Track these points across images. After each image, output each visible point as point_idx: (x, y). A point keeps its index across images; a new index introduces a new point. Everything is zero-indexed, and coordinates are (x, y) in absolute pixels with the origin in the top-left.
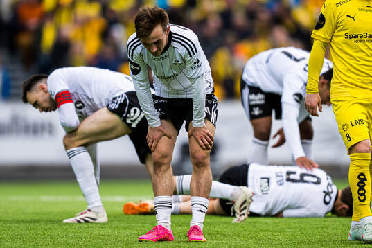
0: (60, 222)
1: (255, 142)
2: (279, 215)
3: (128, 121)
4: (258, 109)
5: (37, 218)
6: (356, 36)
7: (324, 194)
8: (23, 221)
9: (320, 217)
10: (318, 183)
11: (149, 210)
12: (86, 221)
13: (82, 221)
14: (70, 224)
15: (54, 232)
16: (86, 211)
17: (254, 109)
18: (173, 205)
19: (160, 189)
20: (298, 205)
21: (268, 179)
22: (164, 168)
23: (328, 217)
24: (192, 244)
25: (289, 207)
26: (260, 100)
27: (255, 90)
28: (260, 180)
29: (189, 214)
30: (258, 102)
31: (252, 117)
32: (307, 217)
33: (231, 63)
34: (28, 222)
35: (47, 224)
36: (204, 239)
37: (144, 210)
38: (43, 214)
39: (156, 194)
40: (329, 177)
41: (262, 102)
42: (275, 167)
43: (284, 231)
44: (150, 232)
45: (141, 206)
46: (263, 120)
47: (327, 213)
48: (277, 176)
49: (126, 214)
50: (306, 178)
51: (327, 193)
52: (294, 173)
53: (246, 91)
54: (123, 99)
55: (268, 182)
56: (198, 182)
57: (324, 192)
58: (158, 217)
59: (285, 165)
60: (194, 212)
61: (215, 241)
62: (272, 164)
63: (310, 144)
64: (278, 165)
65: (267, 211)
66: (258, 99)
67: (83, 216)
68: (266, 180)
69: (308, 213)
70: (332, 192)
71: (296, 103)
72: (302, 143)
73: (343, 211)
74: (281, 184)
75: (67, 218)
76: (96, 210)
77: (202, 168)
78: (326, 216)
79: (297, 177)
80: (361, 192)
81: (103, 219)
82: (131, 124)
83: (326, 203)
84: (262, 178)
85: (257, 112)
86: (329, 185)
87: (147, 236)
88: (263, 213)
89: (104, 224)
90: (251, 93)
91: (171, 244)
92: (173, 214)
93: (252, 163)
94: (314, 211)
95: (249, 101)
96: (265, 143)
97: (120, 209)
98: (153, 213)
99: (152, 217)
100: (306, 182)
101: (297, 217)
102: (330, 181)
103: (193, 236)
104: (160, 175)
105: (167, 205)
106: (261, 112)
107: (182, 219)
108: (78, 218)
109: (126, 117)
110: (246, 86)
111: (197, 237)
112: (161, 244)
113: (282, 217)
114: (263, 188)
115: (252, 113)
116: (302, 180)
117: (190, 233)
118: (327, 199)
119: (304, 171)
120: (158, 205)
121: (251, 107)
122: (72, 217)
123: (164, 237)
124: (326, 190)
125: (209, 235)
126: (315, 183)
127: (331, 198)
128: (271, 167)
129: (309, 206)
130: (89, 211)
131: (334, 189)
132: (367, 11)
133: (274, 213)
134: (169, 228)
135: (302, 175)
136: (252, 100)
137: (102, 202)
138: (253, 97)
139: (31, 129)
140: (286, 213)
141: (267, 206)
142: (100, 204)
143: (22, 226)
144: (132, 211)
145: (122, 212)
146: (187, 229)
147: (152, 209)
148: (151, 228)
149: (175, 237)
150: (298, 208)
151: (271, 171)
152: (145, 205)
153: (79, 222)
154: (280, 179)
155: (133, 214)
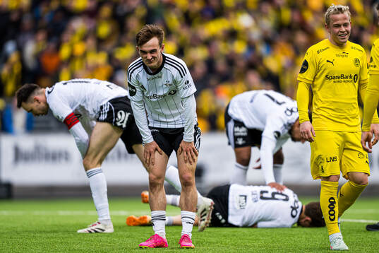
0: (74, 232)
1: (236, 166)
2: (255, 226)
3: (119, 124)
4: (241, 139)
5: (56, 229)
6: (335, 78)
7: (291, 209)
8: (44, 231)
9: (288, 227)
10: (287, 199)
11: (148, 222)
12: (96, 232)
13: (93, 231)
14: (83, 234)
15: (70, 241)
16: (96, 223)
17: (238, 139)
18: (167, 218)
19: (156, 206)
20: (269, 218)
21: (246, 197)
22: (158, 187)
23: (294, 227)
24: (183, 250)
25: (263, 220)
26: (243, 132)
27: (239, 124)
28: (238, 197)
29: (180, 225)
30: (242, 134)
31: (236, 146)
32: (277, 228)
33: (214, 102)
34: (48, 232)
35: (64, 234)
36: (193, 246)
37: (144, 222)
38: (60, 225)
39: (152, 210)
40: (296, 196)
41: (245, 134)
42: (251, 187)
43: (259, 240)
44: (148, 240)
45: (141, 219)
46: (244, 149)
47: (294, 224)
48: (253, 194)
49: (129, 225)
50: (276, 196)
51: (294, 208)
52: (267, 192)
53: (231, 124)
54: (108, 107)
55: (246, 199)
56: (186, 199)
57: (292, 207)
58: (154, 228)
59: (259, 185)
60: (184, 224)
61: (201, 248)
62: (249, 185)
63: (280, 168)
64: (254, 185)
65: (244, 223)
66: (241, 131)
67: (93, 228)
68: (244, 198)
69: (278, 224)
70: (298, 207)
71: (274, 139)
72: (274, 167)
73: (307, 223)
74: (256, 201)
75: (81, 229)
76: (105, 222)
77: (189, 187)
78: (293, 227)
79: (269, 195)
80: (332, 213)
81: (110, 230)
82: (122, 126)
83: (293, 217)
84: (241, 196)
85: (240, 142)
86: (296, 201)
87: (145, 243)
88: (241, 225)
89: (111, 234)
90: (235, 126)
91: (166, 250)
92: (167, 225)
93: (233, 183)
94: (283, 223)
95: (234, 132)
96: (245, 168)
97: (124, 222)
98: (151, 225)
99: (150, 228)
100: (277, 199)
101: (268, 228)
102: (296, 198)
103: (184, 243)
104: (156, 193)
105: (162, 218)
106: (244, 142)
107: (174, 229)
108: (89, 229)
109: (116, 121)
110: (232, 120)
111: (187, 244)
112: (158, 250)
113: (257, 227)
114: (241, 204)
115: (237, 143)
116: (273, 198)
117: (181, 241)
118: (294, 213)
119: (275, 190)
120: (154, 218)
121: (236, 138)
122: (84, 228)
123: (160, 244)
124: (293, 206)
125: (197, 243)
126: (284, 200)
127: (297, 212)
128: (248, 187)
129: (279, 219)
130: (99, 223)
131: (300, 204)
132: (343, 56)
133: (250, 225)
134: (164, 237)
135: (273, 194)
136: (237, 132)
137: (111, 216)
138: (237, 129)
139: (51, 156)
140: (260, 224)
141: (243, 219)
142: (109, 218)
143: (44, 235)
144: (134, 223)
145: (126, 224)
146: (178, 237)
147: (150, 222)
148: (149, 236)
149: (169, 244)
150: (270, 220)
151: (248, 190)
152: (144, 218)
153: (90, 232)
154: (255, 196)
155: (134, 225)
